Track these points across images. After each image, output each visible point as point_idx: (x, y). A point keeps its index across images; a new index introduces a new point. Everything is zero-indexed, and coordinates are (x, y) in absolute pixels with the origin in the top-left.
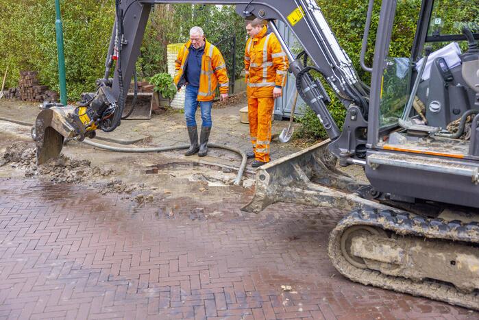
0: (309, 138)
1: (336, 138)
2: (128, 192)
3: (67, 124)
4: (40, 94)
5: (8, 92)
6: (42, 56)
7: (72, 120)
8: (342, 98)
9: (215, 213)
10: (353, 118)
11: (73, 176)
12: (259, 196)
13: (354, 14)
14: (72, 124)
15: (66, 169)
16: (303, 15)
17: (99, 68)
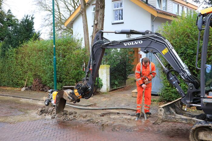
0: (164, 101)
1: (184, 97)
2: (97, 123)
3: (69, 96)
4: (42, 88)
5: (27, 87)
6: (43, 72)
7: (71, 95)
8: (185, 81)
9: (136, 129)
10: (191, 88)
11: (72, 118)
12: (160, 118)
13: (181, 50)
14: (71, 96)
15: (68, 115)
16: (168, 51)
17: (69, 76)
